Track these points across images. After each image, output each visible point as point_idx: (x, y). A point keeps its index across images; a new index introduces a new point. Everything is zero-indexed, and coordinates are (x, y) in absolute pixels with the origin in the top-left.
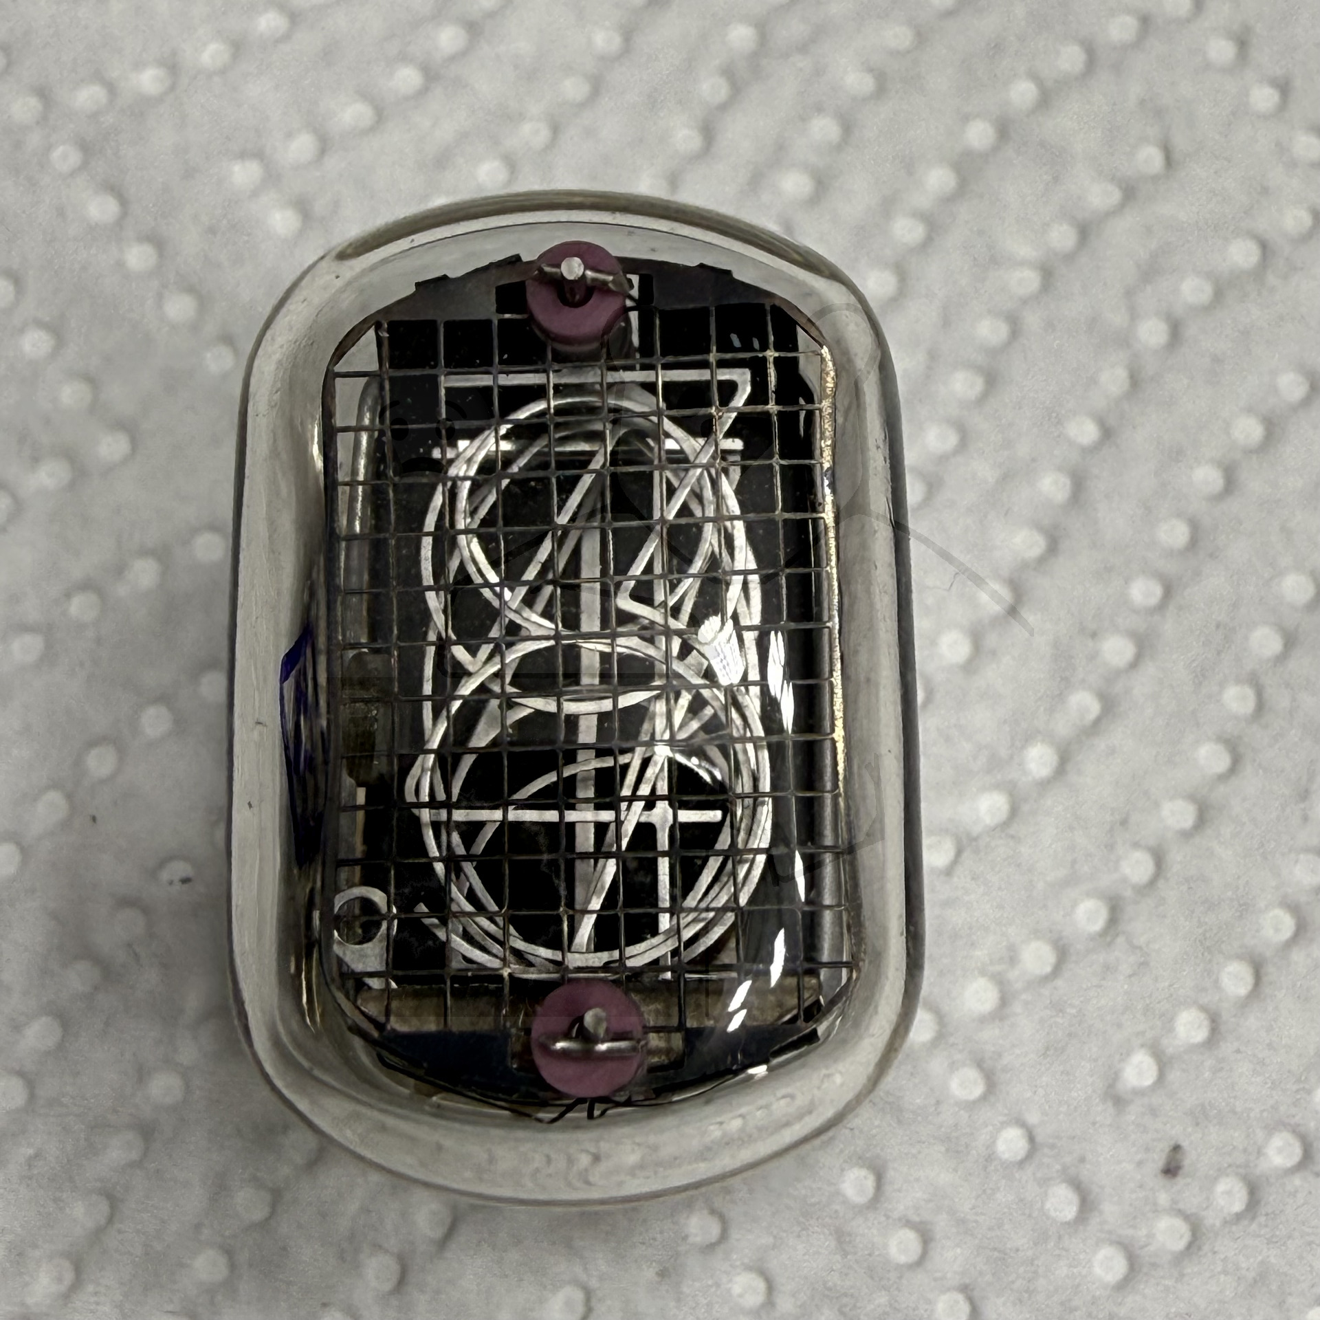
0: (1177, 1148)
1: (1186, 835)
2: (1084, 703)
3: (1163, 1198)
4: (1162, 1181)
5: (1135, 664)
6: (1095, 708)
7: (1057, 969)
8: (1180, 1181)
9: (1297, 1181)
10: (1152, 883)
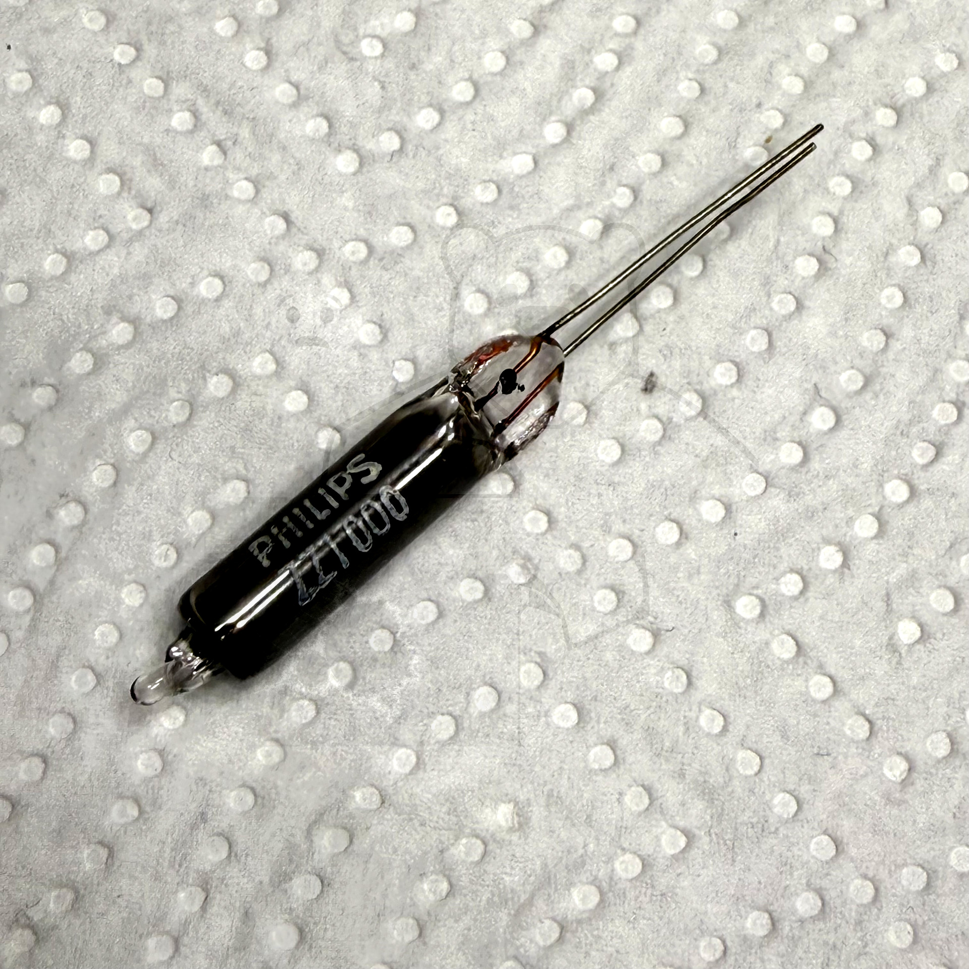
0: (652, 375)
1: (655, 175)
2: (583, 95)
3: (643, 406)
4: (642, 395)
5: (618, 68)
6: (590, 97)
7: (569, 263)
8: (656, 394)
9: (735, 392)
10: (632, 206)
